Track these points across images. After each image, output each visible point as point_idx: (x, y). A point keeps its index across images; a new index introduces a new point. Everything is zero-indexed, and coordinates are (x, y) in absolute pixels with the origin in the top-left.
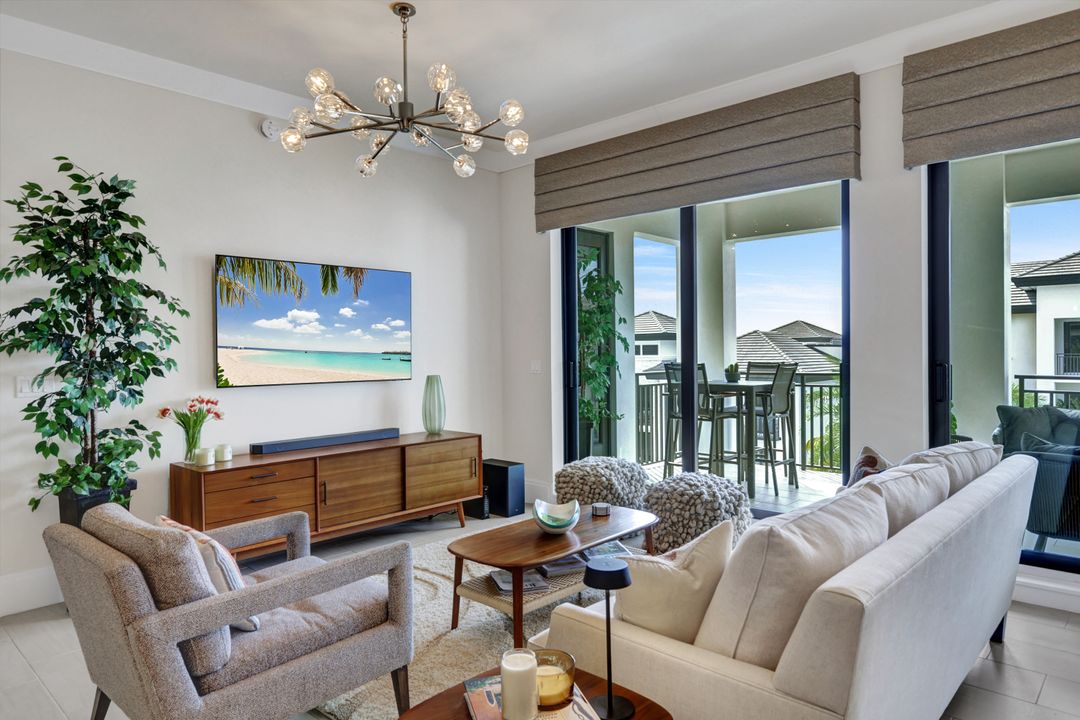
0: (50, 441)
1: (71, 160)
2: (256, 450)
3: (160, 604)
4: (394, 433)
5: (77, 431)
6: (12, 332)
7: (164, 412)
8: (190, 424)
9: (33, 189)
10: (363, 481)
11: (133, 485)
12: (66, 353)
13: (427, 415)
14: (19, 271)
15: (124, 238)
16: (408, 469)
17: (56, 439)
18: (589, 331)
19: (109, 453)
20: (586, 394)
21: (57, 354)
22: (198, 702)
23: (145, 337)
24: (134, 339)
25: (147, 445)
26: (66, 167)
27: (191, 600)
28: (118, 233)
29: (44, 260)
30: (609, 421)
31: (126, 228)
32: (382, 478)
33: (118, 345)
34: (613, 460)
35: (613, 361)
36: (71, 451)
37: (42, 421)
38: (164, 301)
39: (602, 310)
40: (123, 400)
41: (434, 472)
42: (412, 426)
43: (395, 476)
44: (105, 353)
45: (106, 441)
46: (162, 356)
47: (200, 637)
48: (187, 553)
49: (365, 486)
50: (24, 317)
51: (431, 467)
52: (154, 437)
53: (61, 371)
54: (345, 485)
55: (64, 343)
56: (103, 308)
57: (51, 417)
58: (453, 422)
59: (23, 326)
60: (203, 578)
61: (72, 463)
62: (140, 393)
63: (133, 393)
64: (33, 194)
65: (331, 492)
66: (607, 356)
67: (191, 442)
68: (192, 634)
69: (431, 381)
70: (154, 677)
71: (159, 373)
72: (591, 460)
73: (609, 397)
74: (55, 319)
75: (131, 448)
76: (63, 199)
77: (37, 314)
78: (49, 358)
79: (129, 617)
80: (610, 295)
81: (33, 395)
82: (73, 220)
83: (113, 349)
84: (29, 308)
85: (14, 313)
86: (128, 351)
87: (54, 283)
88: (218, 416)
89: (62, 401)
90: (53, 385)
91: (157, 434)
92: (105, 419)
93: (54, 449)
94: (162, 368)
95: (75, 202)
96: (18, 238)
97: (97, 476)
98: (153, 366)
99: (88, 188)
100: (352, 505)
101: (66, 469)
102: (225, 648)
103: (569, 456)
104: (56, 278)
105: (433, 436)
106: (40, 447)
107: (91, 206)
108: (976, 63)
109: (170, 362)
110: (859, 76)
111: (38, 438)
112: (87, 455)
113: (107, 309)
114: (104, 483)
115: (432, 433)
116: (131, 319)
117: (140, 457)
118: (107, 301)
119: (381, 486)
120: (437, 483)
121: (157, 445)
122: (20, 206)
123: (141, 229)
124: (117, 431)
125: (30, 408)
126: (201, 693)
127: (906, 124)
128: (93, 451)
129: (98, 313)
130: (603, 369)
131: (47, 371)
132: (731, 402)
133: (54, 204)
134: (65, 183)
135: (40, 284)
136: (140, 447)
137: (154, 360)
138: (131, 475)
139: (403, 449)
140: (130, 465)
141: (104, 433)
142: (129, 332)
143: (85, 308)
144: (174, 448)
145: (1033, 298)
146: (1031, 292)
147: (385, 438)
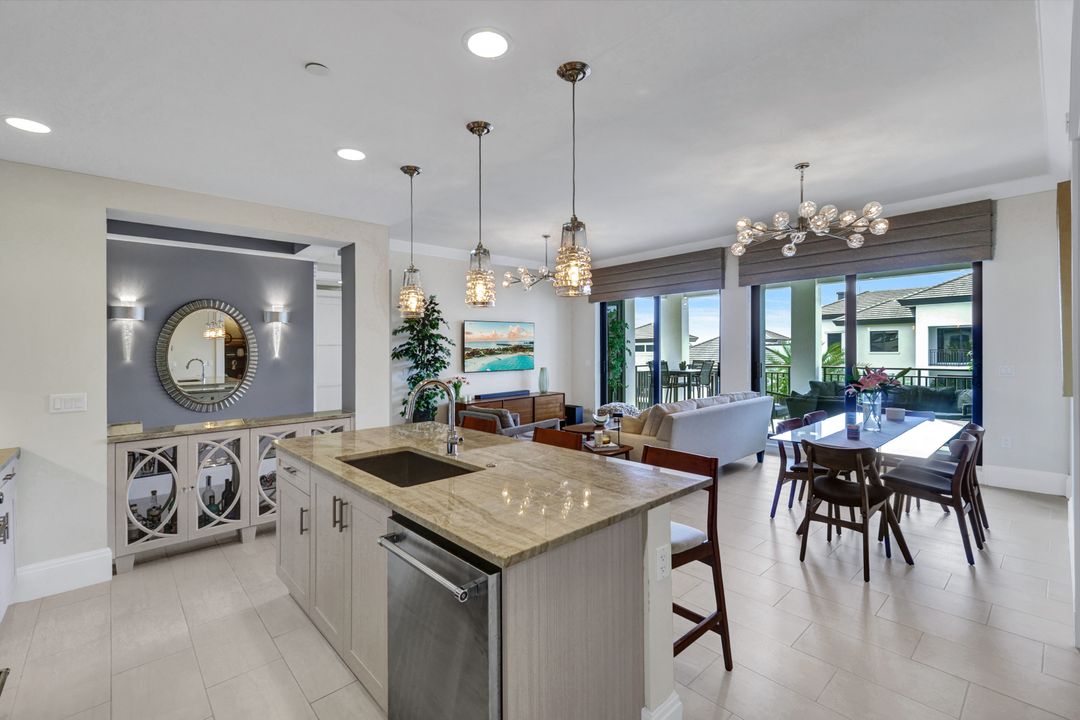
2: (477, 397)
4: (527, 392)
7: (449, 382)
8: (456, 386)
10: (520, 411)
11: (436, 409)
12: (415, 361)
13: (541, 385)
14: (402, 332)
15: (436, 319)
16: (535, 406)
18: (612, 347)
19: (429, 397)
20: (610, 376)
21: (412, 361)
23: (440, 353)
24: (437, 355)
28: (434, 318)
29: (409, 329)
30: (622, 388)
33: (432, 357)
34: (623, 404)
35: (624, 360)
38: (447, 341)
39: (619, 337)
41: (545, 408)
42: (534, 390)
43: (531, 409)
45: (427, 392)
46: (446, 361)
50: (403, 348)
51: (544, 405)
53: (414, 367)
55: (414, 356)
58: (551, 388)
59: (403, 351)
62: (439, 374)
63: (437, 374)
66: (621, 358)
67: (458, 393)
69: (541, 369)
71: (445, 367)
72: (613, 404)
73: (622, 377)
74: (412, 348)
77: (406, 347)
78: (409, 362)
80: (623, 329)
83: (431, 359)
84: (404, 345)
86: (436, 360)
87: (412, 336)
88: (465, 384)
94: (446, 365)
97: (426, 405)
98: (444, 365)
103: (603, 402)
105: (543, 394)
109: (448, 363)
110: (724, 248)
113: (429, 344)
114: (428, 407)
115: (543, 392)
116: (437, 348)
117: (437, 399)
118: (430, 342)
119: (526, 413)
120: (547, 413)
121: (443, 395)
123: (441, 316)
124: (430, 389)
127: (741, 270)
129: (426, 346)
130: (619, 364)
131: (411, 367)
132: (681, 380)
135: (408, 337)
136: (437, 394)
137: (443, 362)
138: (435, 405)
139: (534, 398)
142: (436, 353)
145: (914, 314)
146: (913, 309)
147: (524, 394)
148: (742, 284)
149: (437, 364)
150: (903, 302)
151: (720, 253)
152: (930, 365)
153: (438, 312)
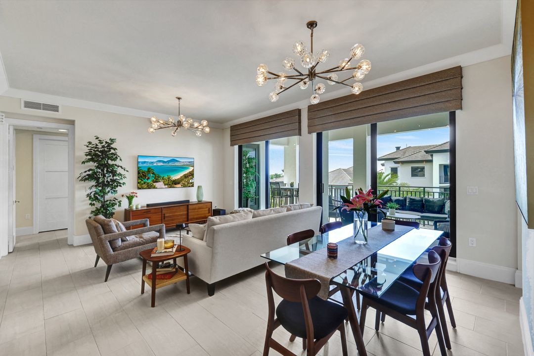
0: (93, 202)
1: (98, 137)
2: (148, 205)
3: (105, 233)
4: (188, 201)
5: (100, 200)
6: (85, 176)
7: (123, 196)
8: (130, 198)
9: (90, 143)
10: (176, 214)
11: (114, 213)
12: (97, 182)
13: (198, 197)
14: (87, 162)
15: (112, 154)
16: (189, 211)
17: (94, 202)
19: (108, 206)
21: (95, 182)
22: (113, 253)
23: (117, 177)
24: (115, 178)
25: (118, 204)
26: (97, 138)
27: (111, 233)
28: (110, 153)
29: (92, 160)
31: (112, 151)
32: (181, 213)
33: (110, 179)
36: (98, 205)
37: (90, 198)
38: (122, 168)
40: (112, 193)
41: (197, 212)
42: (194, 199)
43: (185, 212)
44: (107, 181)
45: (108, 202)
46: (122, 182)
47: (113, 240)
48: (111, 223)
49: (177, 215)
50: (88, 173)
51: (196, 210)
52: (120, 202)
53: (96, 186)
54: (171, 215)
55: (97, 179)
56: (106, 171)
57: (93, 197)
58: (206, 198)
59: (87, 175)
60: (115, 229)
61: (99, 208)
62: (116, 191)
63: (114, 191)
64: (90, 144)
65: (167, 216)
67: (130, 203)
68: (111, 239)
69: (199, 187)
70: (103, 247)
71: (121, 186)
74: (95, 173)
75: (113, 205)
76: (97, 145)
77: (91, 172)
78: (93, 183)
79: (99, 235)
81: (89, 192)
82: (100, 150)
83: (109, 180)
84: (89, 171)
85: (85, 172)
86: (113, 181)
87: (96, 164)
88: (136, 197)
89: (96, 193)
90: (94, 189)
91: (121, 201)
92: (107, 197)
93: (94, 204)
94: (122, 185)
95: (100, 146)
96: (86, 155)
97: (104, 211)
98: (119, 184)
99: (103, 143)
100: (173, 220)
101: (97, 209)
102: (119, 243)
104: (96, 163)
105: (200, 202)
106: (91, 204)
107: (103, 147)
108: (349, 101)
109: (124, 183)
110: (300, 110)
111: (90, 202)
112: (103, 206)
113: (107, 171)
116: (114, 173)
117: (116, 207)
118: (107, 169)
119: (182, 215)
120: (198, 215)
121: (120, 204)
122: (88, 146)
123: (116, 151)
124: (110, 200)
125: (88, 195)
126: (113, 251)
127: (308, 123)
128: (104, 205)
129: (105, 172)
131: (93, 186)
133: (95, 146)
134: (97, 142)
135: (92, 165)
136: (116, 204)
138: (113, 211)
139: (188, 205)
140: (113, 209)
141: (107, 201)
142: (113, 176)
143: (103, 170)
144: (125, 205)
145: (432, 157)
146: (432, 155)
147: (186, 204)
148: (310, 132)
149: (114, 184)
150: (427, 152)
151: (297, 113)
152: (440, 183)
153: (115, 149)
